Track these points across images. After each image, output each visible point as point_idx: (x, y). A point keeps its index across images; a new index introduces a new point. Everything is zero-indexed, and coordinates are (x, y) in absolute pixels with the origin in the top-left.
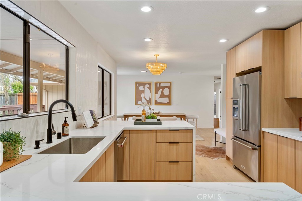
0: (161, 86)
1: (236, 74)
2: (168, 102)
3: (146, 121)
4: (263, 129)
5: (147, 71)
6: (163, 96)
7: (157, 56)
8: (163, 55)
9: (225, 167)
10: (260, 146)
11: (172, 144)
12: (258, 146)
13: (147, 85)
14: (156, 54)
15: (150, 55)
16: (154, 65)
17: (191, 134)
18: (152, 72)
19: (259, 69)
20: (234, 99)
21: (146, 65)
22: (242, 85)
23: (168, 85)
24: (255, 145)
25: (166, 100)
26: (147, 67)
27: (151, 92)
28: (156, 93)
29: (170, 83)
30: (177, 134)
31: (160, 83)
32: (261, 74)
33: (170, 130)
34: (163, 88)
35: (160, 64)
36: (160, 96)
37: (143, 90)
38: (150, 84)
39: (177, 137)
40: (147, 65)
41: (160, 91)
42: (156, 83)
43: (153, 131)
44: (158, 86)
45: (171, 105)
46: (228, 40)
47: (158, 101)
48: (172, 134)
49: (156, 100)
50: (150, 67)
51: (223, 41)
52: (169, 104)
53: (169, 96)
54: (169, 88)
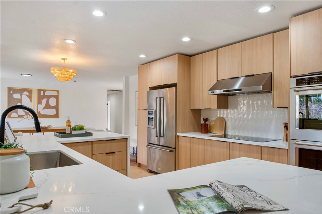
0: (46, 94)
1: (150, 87)
2: (55, 114)
3: (72, 133)
4: (178, 134)
5: (31, 75)
6: (48, 106)
7: (64, 60)
8: (73, 59)
9: (141, 173)
10: (175, 148)
11: (108, 155)
12: (174, 148)
13: (26, 93)
14: (64, 57)
15: (55, 57)
16: (63, 70)
17: (126, 142)
18: (58, 78)
19: (174, 85)
20: (148, 110)
21: (50, 69)
22: (159, 97)
23: (56, 93)
24: (171, 148)
25: (52, 112)
26: (52, 72)
27: (31, 102)
28: (40, 102)
29: (58, 92)
30: (114, 144)
31: (44, 91)
32: (176, 89)
33: (107, 140)
34: (49, 97)
35: (70, 70)
36: (44, 107)
37: (20, 98)
38: (30, 91)
39: (113, 147)
40: (52, 69)
41: (44, 101)
42: (39, 91)
43: (89, 142)
44: (42, 94)
45: (58, 118)
46: (147, 56)
47: (42, 113)
48: (108, 144)
49: (38, 111)
50: (56, 72)
51: (142, 56)
52: (57, 116)
53: (56, 107)
54: (57, 97)
